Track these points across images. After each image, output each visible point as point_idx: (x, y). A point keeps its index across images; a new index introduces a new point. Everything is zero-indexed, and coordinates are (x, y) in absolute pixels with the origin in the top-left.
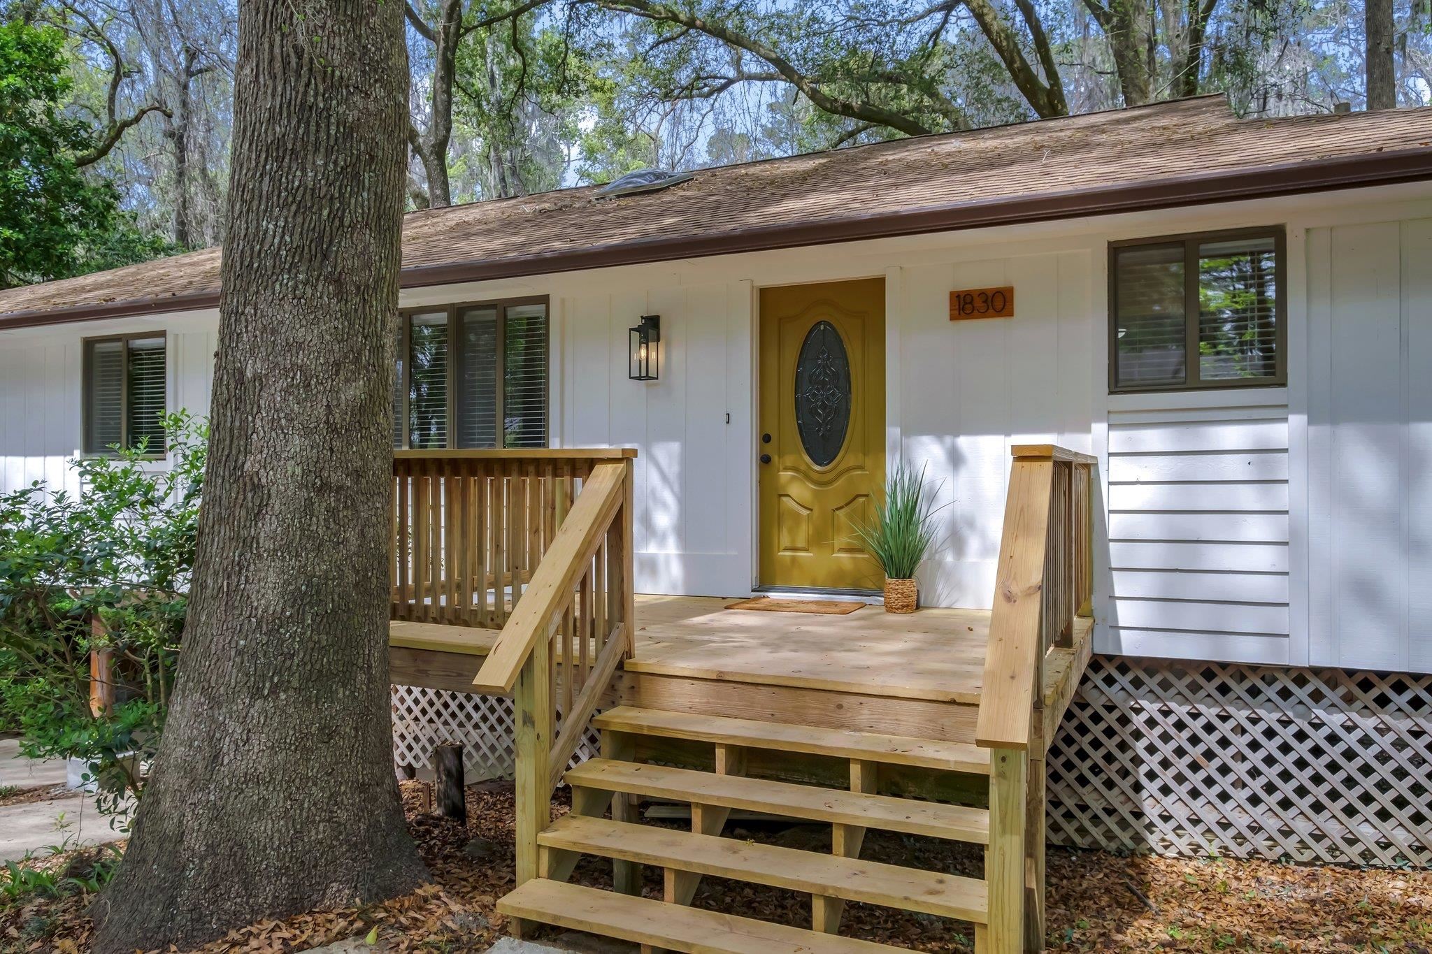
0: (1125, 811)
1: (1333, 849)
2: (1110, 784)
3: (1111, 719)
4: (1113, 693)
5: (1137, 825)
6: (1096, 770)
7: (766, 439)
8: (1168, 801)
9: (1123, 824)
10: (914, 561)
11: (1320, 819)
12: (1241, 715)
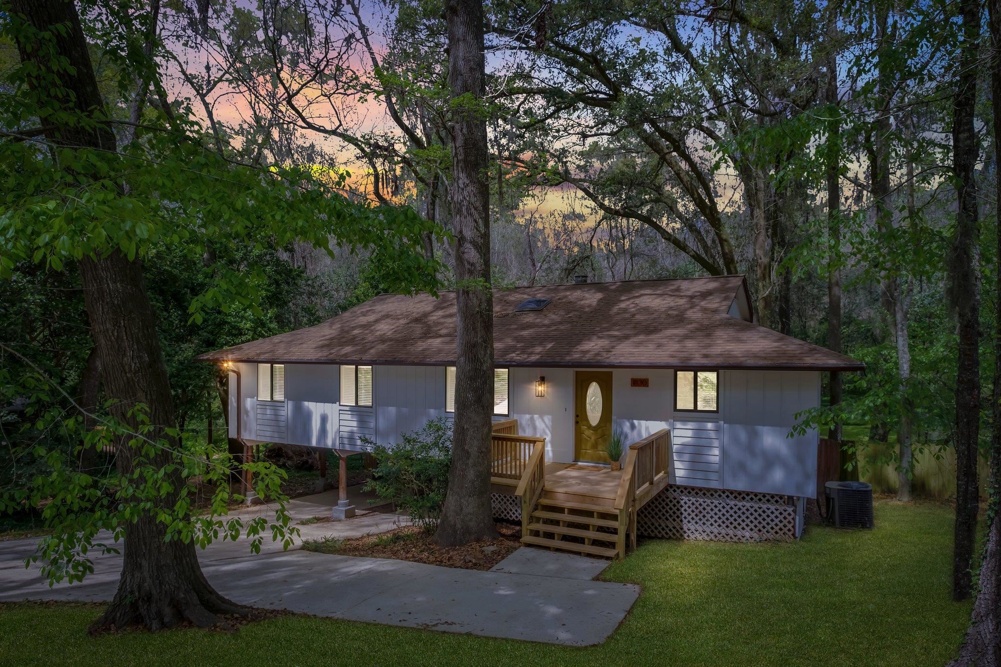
0: (678, 528)
1: (731, 538)
2: (674, 520)
3: (675, 502)
4: (675, 494)
5: (681, 532)
6: (670, 516)
7: (577, 416)
8: (689, 525)
9: (678, 531)
10: (619, 457)
11: (728, 530)
12: (708, 501)
